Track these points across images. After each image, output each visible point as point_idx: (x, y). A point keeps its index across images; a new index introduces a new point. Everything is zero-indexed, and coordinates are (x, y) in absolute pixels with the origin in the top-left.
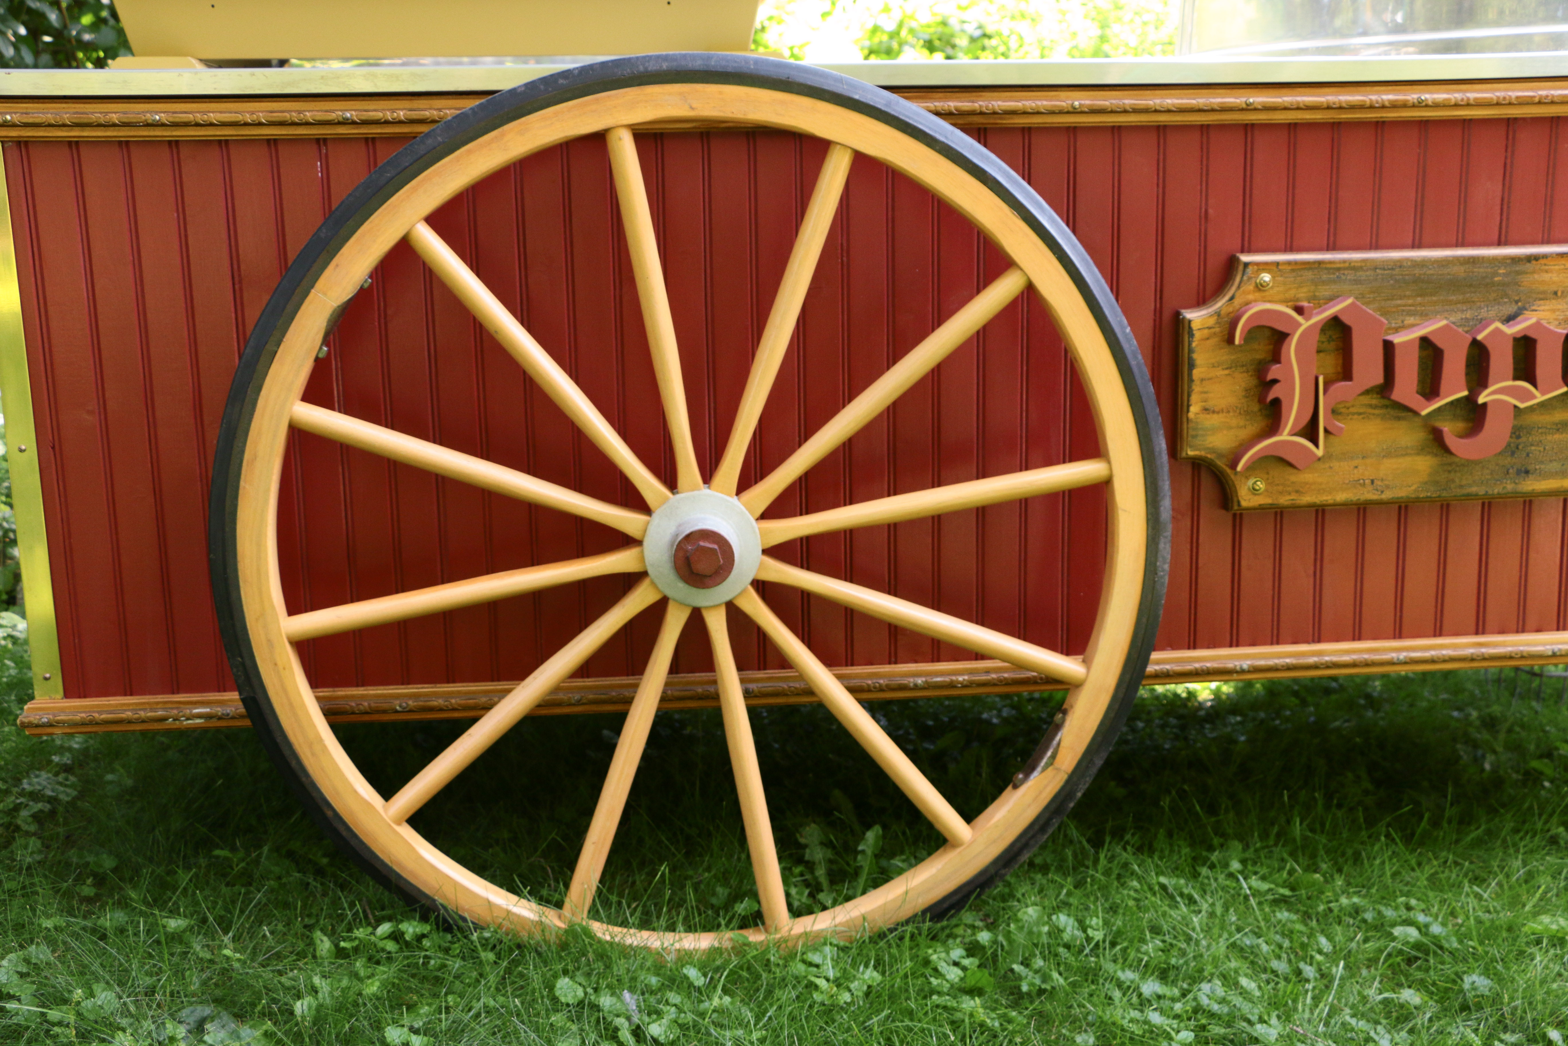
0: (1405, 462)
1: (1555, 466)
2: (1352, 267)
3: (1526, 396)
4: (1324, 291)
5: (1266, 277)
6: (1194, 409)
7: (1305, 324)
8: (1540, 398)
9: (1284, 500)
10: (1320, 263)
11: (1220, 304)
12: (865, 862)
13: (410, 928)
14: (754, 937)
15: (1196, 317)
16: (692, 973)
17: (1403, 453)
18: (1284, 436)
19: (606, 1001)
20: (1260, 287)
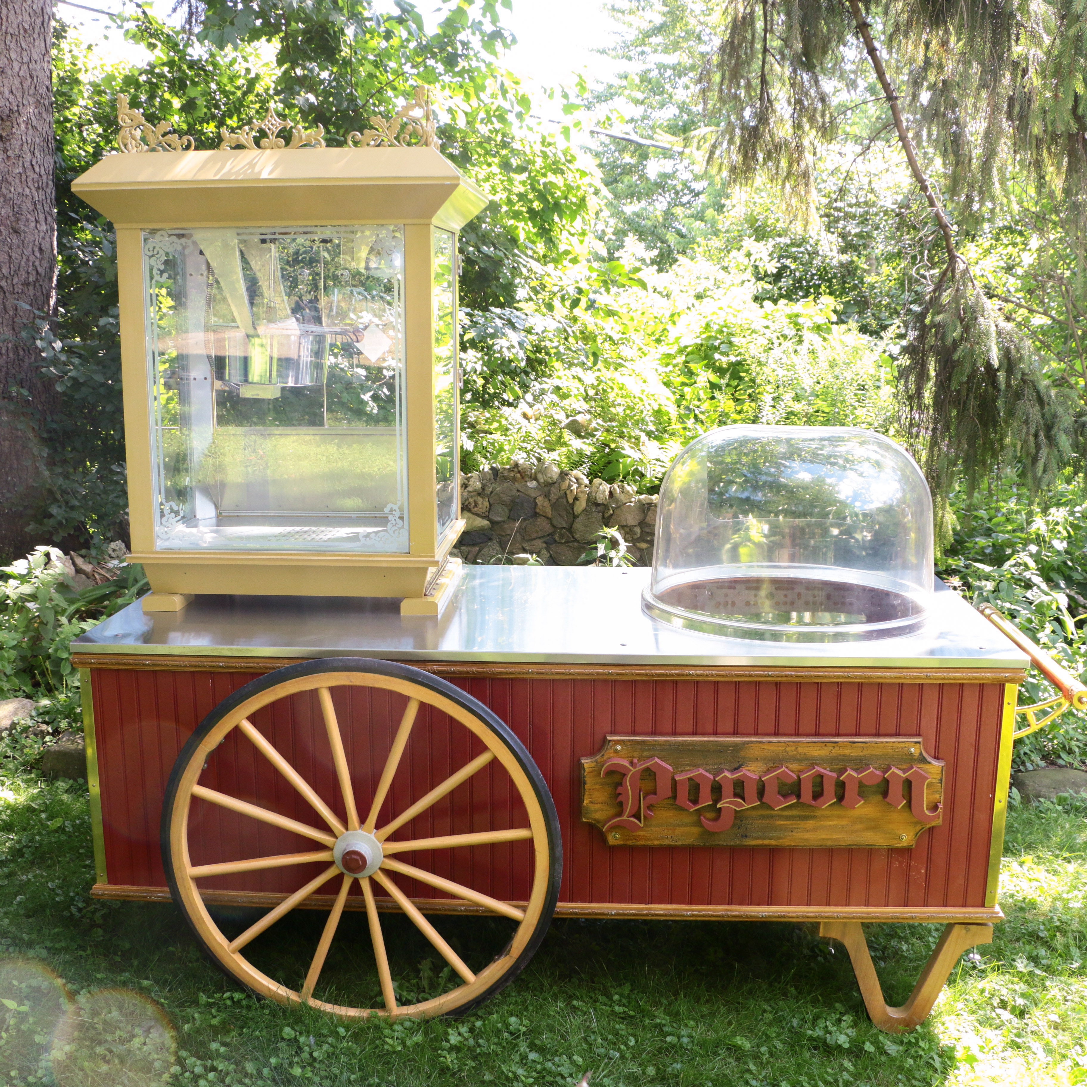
0: (687, 829)
1: (760, 834)
2: (659, 744)
3: (739, 805)
4: (646, 754)
5: (619, 747)
6: (586, 802)
7: (634, 770)
8: (747, 806)
9: (630, 843)
10: (644, 741)
11: (598, 757)
12: (442, 982)
13: (237, 996)
14: (381, 1013)
15: (587, 762)
16: (341, 1030)
17: (685, 825)
18: (625, 817)
19: (302, 1039)
20: (616, 751)
